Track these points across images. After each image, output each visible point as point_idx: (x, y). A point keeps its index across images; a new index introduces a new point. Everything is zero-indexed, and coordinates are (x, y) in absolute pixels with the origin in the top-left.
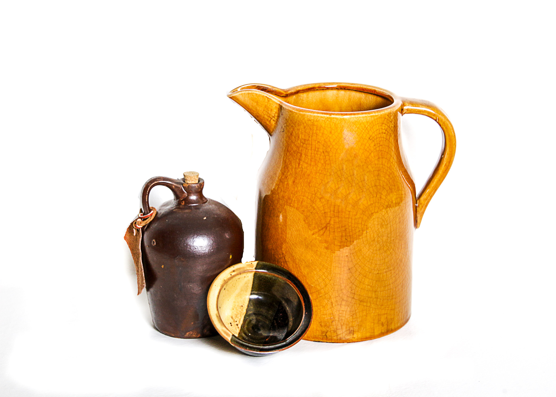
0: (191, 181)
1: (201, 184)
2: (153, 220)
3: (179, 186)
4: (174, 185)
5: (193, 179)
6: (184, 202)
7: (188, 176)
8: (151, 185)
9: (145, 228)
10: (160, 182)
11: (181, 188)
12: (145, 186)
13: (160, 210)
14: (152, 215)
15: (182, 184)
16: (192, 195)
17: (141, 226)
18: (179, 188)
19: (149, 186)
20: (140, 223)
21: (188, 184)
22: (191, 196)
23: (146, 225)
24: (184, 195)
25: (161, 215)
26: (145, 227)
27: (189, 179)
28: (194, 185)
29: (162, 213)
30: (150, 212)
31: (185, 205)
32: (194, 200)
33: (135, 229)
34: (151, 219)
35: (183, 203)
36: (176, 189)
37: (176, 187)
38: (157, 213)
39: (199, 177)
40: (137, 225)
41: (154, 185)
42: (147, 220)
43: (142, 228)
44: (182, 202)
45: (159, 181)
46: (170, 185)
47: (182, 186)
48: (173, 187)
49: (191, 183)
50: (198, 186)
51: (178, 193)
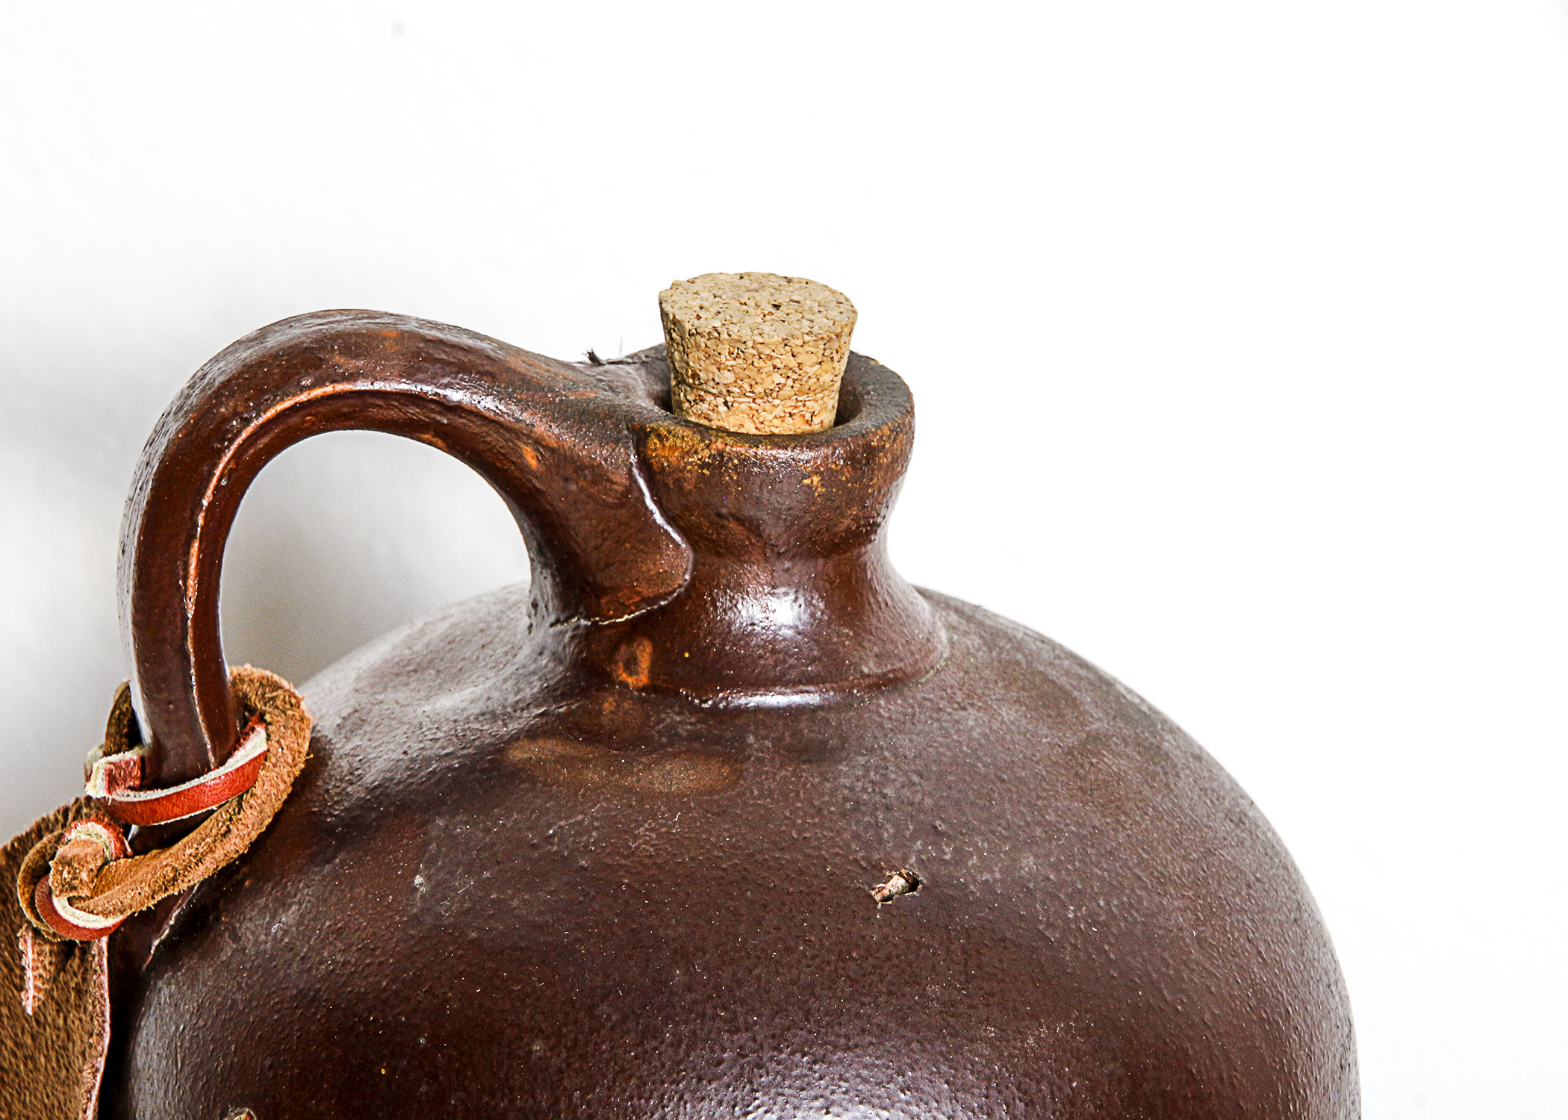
0: (744, 404)
1: (871, 451)
2: (257, 846)
3: (600, 454)
4: (538, 442)
5: (778, 378)
6: (645, 654)
7: (715, 335)
8: (247, 422)
9: (155, 944)
10: (363, 386)
11: (620, 478)
12: (173, 427)
13: (354, 722)
14: (245, 781)
15: (640, 436)
16: (755, 573)
17: (106, 914)
18: (598, 475)
19: (222, 434)
20: (102, 877)
21: (703, 431)
22: (740, 587)
23: (166, 905)
24: (663, 564)
25: (356, 791)
26: (159, 930)
27: (728, 377)
28: (783, 455)
29: (372, 777)
31: (660, 690)
32: (773, 646)
33: (37, 933)
34: (236, 844)
35: (631, 665)
36: (559, 494)
37: (557, 458)
38: (319, 755)
39: (861, 343)
40: (60, 904)
41: (295, 420)
42: (185, 848)
43: (115, 935)
44: (623, 650)
45: (352, 377)
46: (493, 437)
47: (633, 459)
48: (530, 457)
49: (750, 428)
50: (829, 476)
51: (583, 527)
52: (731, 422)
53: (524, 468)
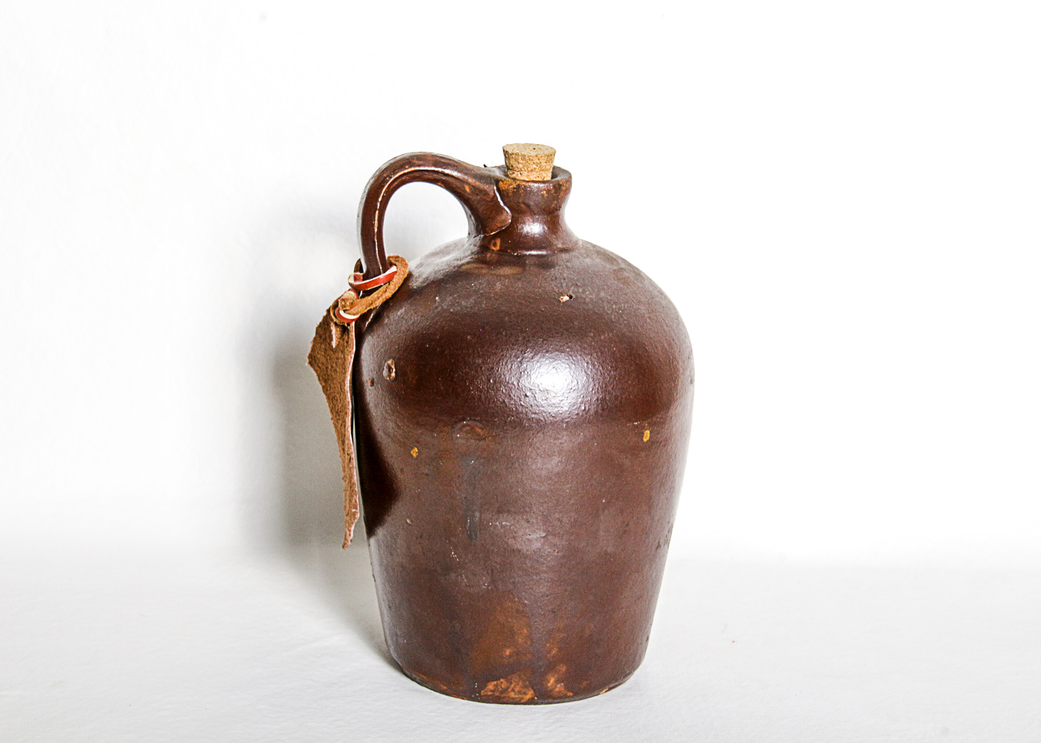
0: (525, 173)
1: (560, 186)
2: (394, 295)
3: (486, 187)
4: (469, 184)
5: (534, 166)
6: (498, 242)
7: (517, 154)
8: (391, 178)
9: (367, 323)
10: (422, 168)
11: (492, 194)
12: (372, 181)
13: (421, 265)
14: (390, 278)
15: (497, 181)
16: (528, 219)
17: (354, 314)
18: (486, 193)
19: (385, 181)
20: (352, 305)
21: (514, 179)
22: (524, 223)
23: (370, 311)
24: (503, 217)
25: (420, 280)
26: (368, 320)
27: (521, 166)
28: (536, 185)
29: (424, 276)
30: (385, 271)
31: (502, 250)
32: (533, 238)
33: (336, 324)
34: (389, 294)
35: (495, 245)
36: (474, 198)
37: (476, 190)
38: (410, 275)
39: (557, 162)
40: (342, 313)
42: (375, 295)
43: (357, 321)
44: (493, 241)
45: (419, 166)
46: (458, 184)
47: (495, 188)
48: (467, 189)
49: (527, 180)
50: (548, 191)
51: (481, 209)
52: (520, 177)
53: (465, 191)
